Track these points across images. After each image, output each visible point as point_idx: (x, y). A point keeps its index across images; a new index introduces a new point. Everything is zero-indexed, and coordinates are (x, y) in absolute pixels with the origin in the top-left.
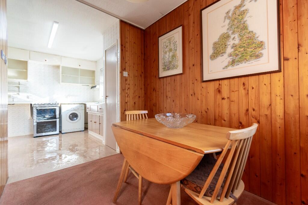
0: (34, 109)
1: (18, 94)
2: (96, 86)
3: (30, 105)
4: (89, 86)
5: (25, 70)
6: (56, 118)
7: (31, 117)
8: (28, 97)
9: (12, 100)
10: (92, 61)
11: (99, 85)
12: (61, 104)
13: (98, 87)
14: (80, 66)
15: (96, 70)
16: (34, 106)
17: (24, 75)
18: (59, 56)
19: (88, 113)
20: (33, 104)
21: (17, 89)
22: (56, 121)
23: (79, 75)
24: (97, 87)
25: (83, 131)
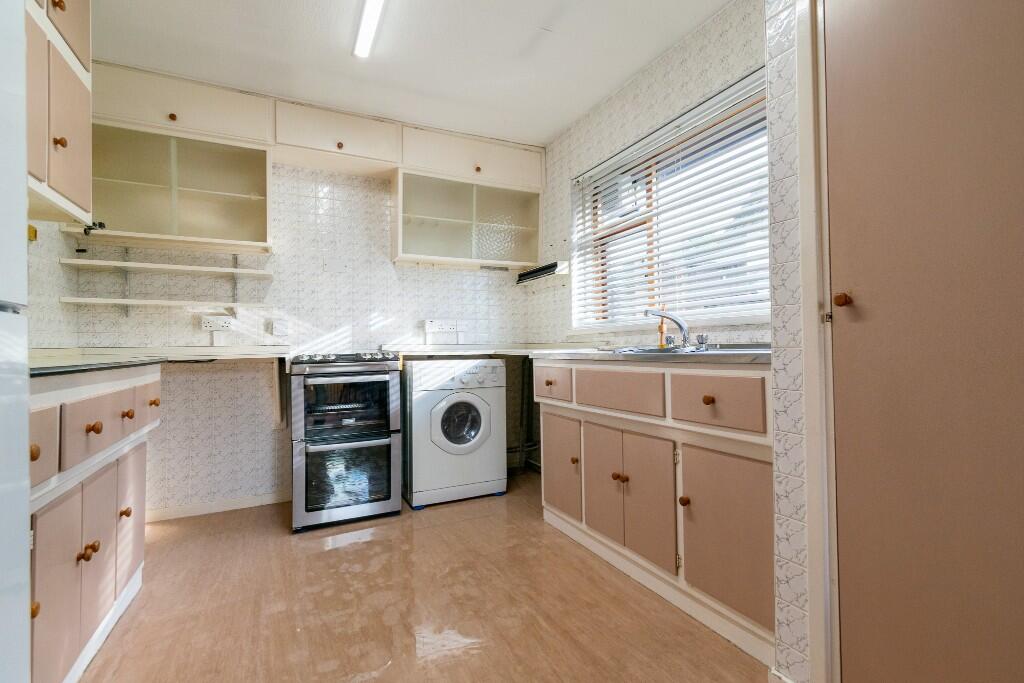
0: (294, 386)
1: (232, 312)
2: (554, 266)
3: (276, 365)
4: (506, 269)
5: (255, 197)
6: (388, 434)
7: (282, 420)
8: (269, 327)
9: (206, 341)
10: (527, 148)
11: (569, 260)
12: (407, 358)
13: (566, 272)
14: (478, 169)
15: (541, 192)
16: (296, 369)
17: (252, 218)
18: (392, 121)
19: (542, 409)
20: (289, 357)
21: (228, 286)
22: (388, 447)
23: (474, 218)
24: (561, 269)
25: (501, 494)
